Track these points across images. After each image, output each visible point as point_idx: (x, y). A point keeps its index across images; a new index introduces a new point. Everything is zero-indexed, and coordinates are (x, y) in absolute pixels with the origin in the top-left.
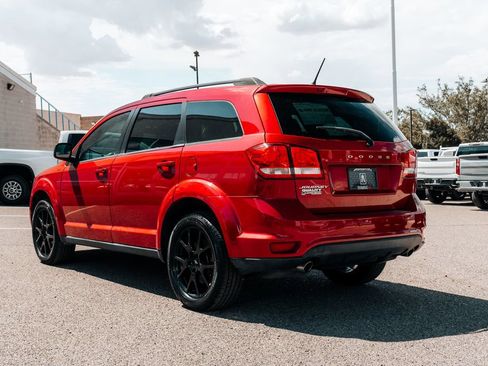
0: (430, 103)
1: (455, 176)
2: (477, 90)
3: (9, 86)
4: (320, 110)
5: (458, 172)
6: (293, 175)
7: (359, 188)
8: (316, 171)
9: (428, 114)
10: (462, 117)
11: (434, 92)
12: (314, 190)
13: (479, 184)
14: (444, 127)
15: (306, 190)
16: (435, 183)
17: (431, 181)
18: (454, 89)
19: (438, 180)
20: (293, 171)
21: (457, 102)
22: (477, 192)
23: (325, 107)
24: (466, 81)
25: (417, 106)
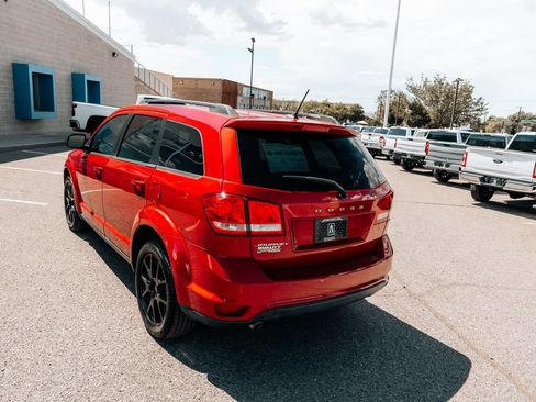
0: (414, 90)
1: (424, 154)
2: (448, 84)
3: (114, 54)
4: (292, 153)
5: (427, 151)
6: (249, 232)
7: (325, 240)
8: (277, 228)
9: (411, 97)
10: (434, 102)
11: (418, 82)
12: (273, 248)
13: (441, 164)
14: (421, 108)
15: (262, 248)
16: (408, 157)
17: (406, 155)
18: (432, 82)
19: (411, 155)
20: (249, 228)
21: (432, 91)
22: (438, 170)
23: (299, 149)
24: (442, 77)
25: (405, 92)
